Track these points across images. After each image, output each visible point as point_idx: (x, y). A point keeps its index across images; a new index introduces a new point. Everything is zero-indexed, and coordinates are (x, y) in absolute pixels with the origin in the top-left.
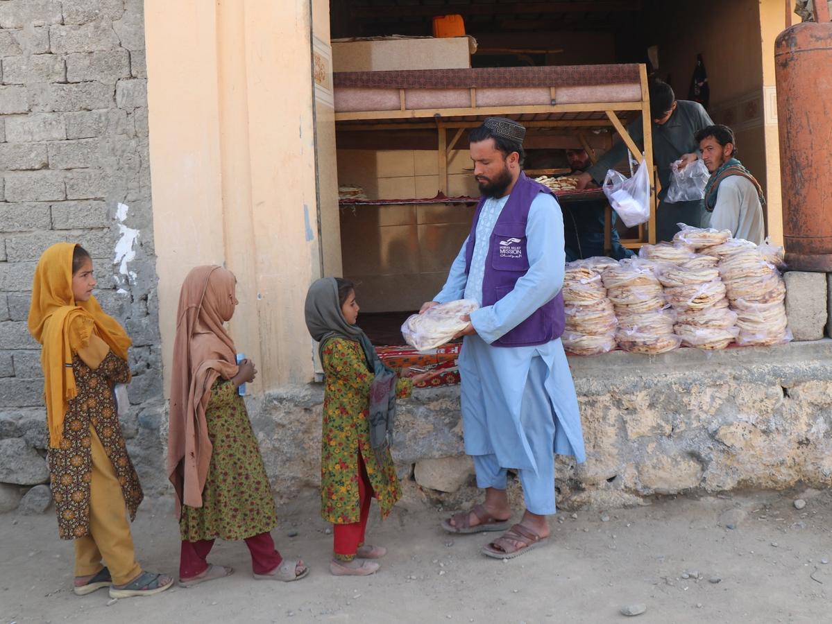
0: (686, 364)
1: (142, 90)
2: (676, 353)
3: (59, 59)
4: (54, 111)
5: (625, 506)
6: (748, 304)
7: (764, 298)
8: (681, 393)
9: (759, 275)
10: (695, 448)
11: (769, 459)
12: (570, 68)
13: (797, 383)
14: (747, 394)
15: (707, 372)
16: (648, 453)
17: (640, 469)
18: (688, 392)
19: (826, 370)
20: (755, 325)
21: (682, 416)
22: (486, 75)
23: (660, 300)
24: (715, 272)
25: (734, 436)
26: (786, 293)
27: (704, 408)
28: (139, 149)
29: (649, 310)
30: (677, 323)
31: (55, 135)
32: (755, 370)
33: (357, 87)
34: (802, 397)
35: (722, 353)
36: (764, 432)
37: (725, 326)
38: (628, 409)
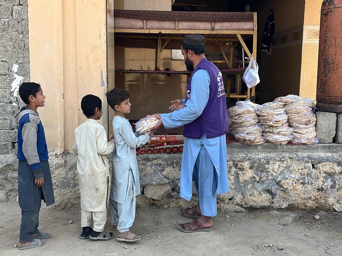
0: (268, 150)
1: (25, 11)
2: (263, 145)
5: (236, 212)
6: (299, 125)
7: (306, 123)
8: (265, 163)
9: (304, 112)
10: (269, 188)
11: (303, 196)
12: (222, 13)
13: (319, 162)
14: (295, 166)
15: (277, 155)
16: (248, 189)
17: (244, 196)
18: (268, 163)
19: (334, 158)
20: (301, 135)
21: (265, 173)
22: (183, 15)
23: (256, 120)
24: (283, 110)
25: (288, 184)
26: (316, 121)
27: (275, 171)
28: (24, 39)
29: (252, 125)
30: (263, 132)
32: (300, 155)
33: (125, 17)
34: (321, 169)
35: (285, 147)
36: (302, 183)
37: (287, 134)
38: (240, 169)
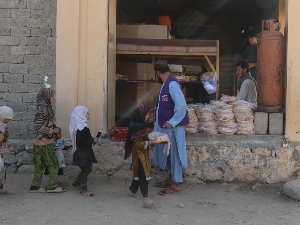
0: (220, 139)
1: (55, 41)
2: (216, 135)
3: (29, 29)
4: (26, 45)
5: (197, 184)
6: (241, 121)
7: (246, 119)
8: (217, 148)
9: (245, 112)
10: (220, 166)
11: (245, 172)
12: (193, 41)
13: (255, 148)
14: (238, 150)
15: (226, 142)
16: (205, 167)
17: (203, 172)
18: (219, 148)
19: (265, 144)
20: (242, 128)
21: (217, 155)
23: (213, 118)
24: (231, 110)
25: (234, 163)
26: (254, 118)
27: (224, 154)
28: (53, 59)
29: (209, 121)
30: (218, 126)
31: (26, 53)
32: (242, 143)
34: (256, 153)
35: (232, 136)
36: (243, 163)
37: (233, 128)
38: (200, 152)
